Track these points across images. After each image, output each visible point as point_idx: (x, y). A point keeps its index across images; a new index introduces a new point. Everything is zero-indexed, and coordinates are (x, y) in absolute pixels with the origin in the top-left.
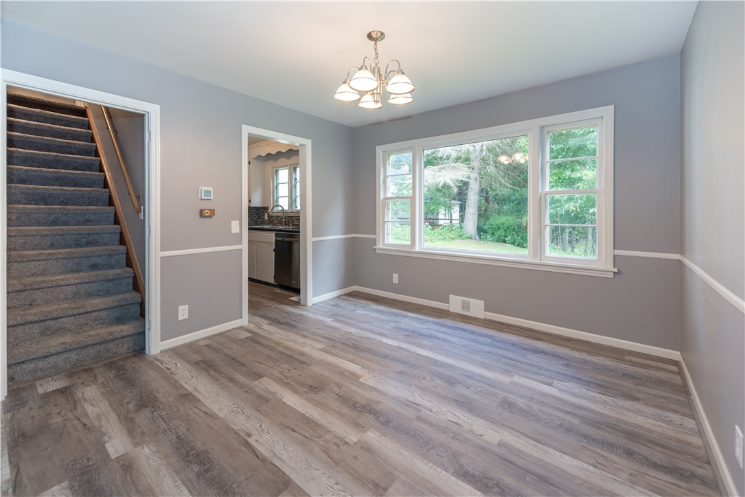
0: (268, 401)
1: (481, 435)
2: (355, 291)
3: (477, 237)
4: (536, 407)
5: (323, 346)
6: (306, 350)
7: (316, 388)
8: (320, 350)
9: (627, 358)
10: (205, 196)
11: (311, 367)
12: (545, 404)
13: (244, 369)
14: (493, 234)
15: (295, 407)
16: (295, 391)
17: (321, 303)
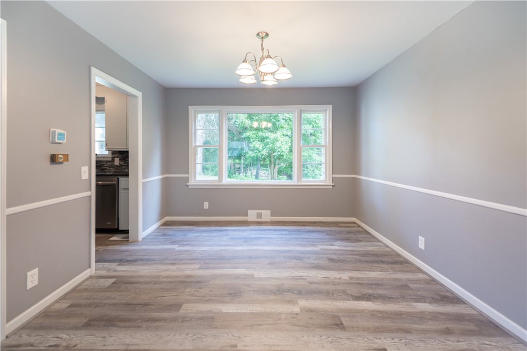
0: (214, 318)
1: (341, 278)
2: (167, 221)
3: (202, 173)
4: (341, 257)
5: (199, 266)
6: (187, 272)
7: (235, 293)
8: (199, 269)
9: (340, 225)
10: (58, 139)
11: (211, 283)
12: (343, 254)
13: (153, 307)
14: (212, 170)
15: (239, 311)
16: (223, 302)
17: (147, 236)
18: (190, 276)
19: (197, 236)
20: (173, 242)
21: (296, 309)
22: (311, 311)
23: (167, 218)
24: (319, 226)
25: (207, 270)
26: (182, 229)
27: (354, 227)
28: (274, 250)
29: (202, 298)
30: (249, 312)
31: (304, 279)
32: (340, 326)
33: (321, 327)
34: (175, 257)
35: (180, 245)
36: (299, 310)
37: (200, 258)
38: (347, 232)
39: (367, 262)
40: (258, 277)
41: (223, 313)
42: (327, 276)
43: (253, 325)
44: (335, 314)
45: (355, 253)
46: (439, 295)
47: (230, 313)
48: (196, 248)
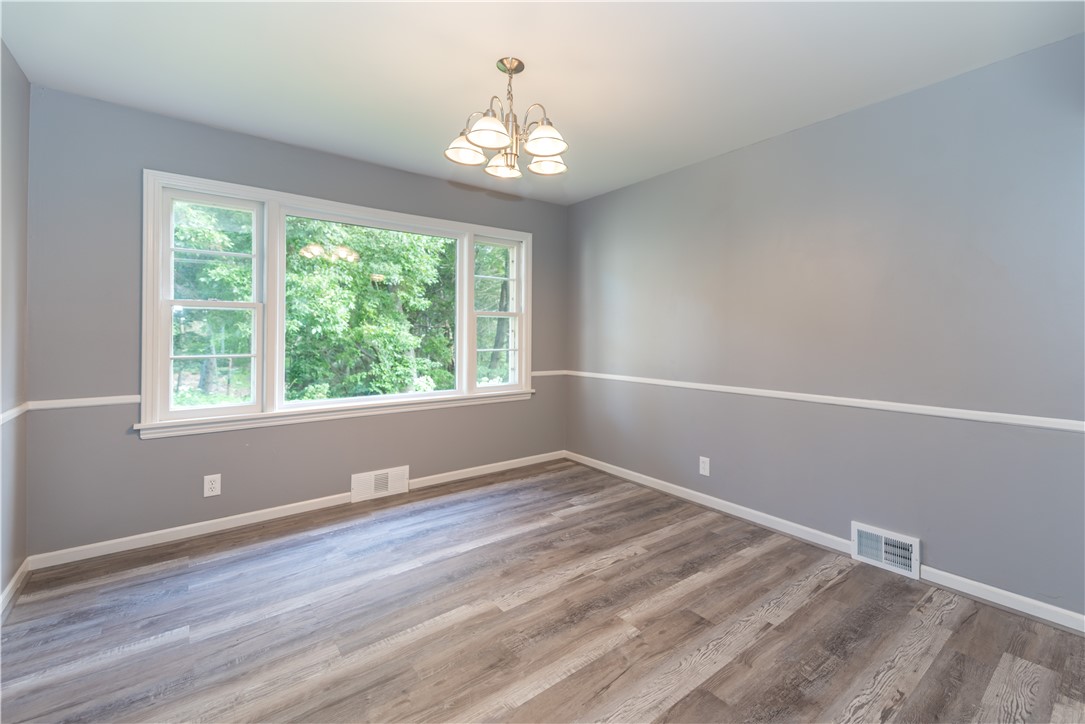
18: (337, 683)
19: (228, 581)
20: (152, 624)
21: (632, 631)
22: (650, 621)
23: (35, 562)
24: (517, 478)
25: (372, 648)
26: (142, 576)
27: (570, 466)
28: (484, 546)
29: (436, 708)
30: (564, 677)
31: (590, 578)
32: (701, 624)
33: (686, 638)
34: (220, 660)
35: (194, 624)
36: (635, 629)
37: (312, 629)
38: (571, 478)
39: (641, 517)
40: (508, 609)
41: (518, 708)
42: (616, 559)
43: (597, 694)
44: (682, 609)
45: (614, 508)
46: (747, 532)
47: (532, 700)
48: (267, 612)
